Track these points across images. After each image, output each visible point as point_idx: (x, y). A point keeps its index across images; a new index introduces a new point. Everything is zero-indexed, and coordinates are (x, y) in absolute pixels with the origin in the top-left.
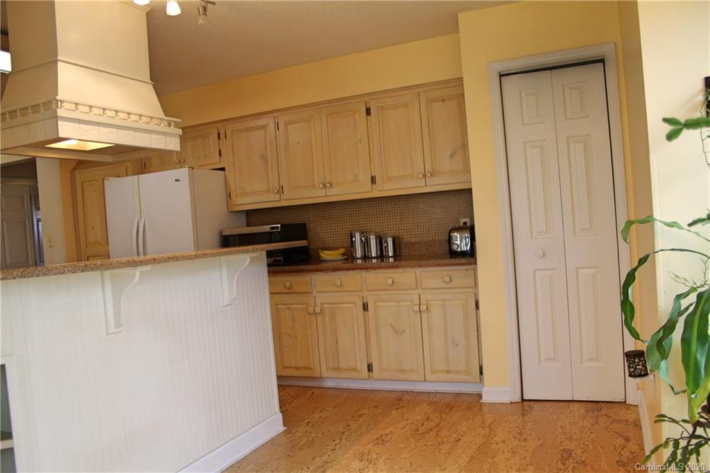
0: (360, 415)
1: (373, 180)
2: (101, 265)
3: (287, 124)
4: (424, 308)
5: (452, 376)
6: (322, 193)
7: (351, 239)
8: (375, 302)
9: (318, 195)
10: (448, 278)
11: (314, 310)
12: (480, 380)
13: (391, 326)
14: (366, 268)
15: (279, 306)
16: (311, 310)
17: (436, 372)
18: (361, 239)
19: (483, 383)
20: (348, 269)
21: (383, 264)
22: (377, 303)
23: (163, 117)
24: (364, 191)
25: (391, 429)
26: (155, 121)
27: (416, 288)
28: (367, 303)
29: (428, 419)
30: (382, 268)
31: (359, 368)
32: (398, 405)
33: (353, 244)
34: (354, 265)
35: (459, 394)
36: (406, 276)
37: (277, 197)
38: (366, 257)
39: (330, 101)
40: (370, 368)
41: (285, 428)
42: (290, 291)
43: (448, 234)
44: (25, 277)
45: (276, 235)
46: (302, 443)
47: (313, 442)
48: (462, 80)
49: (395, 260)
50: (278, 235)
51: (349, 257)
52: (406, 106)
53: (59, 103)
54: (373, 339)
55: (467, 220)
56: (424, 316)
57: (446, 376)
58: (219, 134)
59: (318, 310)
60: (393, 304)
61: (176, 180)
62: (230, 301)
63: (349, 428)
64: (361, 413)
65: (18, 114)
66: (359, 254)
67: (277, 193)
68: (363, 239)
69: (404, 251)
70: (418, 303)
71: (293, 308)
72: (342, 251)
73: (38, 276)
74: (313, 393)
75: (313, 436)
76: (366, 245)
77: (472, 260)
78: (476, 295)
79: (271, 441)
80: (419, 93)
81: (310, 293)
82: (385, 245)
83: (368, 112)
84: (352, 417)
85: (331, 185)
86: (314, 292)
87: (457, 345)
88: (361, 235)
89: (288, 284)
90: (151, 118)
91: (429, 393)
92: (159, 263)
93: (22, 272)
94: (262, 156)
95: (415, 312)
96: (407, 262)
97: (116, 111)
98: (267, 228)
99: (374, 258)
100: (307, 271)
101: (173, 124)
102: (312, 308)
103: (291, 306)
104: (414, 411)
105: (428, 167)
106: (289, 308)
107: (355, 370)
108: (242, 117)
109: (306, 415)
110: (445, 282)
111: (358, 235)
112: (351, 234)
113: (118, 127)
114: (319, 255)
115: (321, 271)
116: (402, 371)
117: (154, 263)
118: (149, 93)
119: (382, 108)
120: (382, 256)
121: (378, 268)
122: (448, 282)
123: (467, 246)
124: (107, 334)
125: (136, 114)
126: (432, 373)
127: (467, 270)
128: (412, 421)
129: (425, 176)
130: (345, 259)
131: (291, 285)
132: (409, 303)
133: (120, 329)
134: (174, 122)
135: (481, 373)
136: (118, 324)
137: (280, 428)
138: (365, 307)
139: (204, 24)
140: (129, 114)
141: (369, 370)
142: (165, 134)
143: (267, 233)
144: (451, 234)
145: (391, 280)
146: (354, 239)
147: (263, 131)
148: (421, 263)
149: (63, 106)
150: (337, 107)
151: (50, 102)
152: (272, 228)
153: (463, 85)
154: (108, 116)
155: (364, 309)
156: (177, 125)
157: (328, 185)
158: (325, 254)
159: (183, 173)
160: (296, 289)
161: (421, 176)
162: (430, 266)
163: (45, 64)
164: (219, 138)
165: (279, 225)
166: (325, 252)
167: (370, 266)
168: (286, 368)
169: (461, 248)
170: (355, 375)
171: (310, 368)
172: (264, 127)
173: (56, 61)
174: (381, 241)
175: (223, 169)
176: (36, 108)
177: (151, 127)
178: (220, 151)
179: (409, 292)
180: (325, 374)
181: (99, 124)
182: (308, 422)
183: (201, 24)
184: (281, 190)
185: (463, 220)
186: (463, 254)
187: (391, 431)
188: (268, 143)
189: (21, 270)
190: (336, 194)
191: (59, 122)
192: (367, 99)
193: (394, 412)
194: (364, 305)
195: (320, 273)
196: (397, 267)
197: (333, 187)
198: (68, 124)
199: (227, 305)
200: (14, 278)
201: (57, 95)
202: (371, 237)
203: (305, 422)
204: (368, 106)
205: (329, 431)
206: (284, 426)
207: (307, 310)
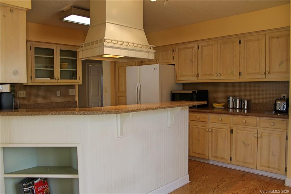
0: (224, 181)
1: (240, 74)
2: (114, 112)
3: (202, 46)
4: (259, 136)
5: (270, 169)
6: (216, 78)
7: (228, 99)
8: (236, 130)
9: (214, 79)
10: (273, 123)
11: (208, 130)
12: (285, 174)
13: (243, 142)
14: (234, 114)
15: (193, 126)
16: (207, 130)
17: (262, 166)
18: (232, 100)
19: (287, 176)
20: (225, 114)
21: (241, 113)
22: (238, 131)
23: (148, 44)
24: (235, 78)
25: (238, 191)
26: (144, 47)
27: (257, 126)
28: (232, 130)
29: (256, 189)
30: (241, 115)
31: (226, 158)
32: (242, 179)
33: (228, 102)
34: (228, 112)
35: (273, 179)
36: (252, 120)
37: (196, 78)
38: (234, 108)
39: (223, 37)
40: (231, 159)
41: (190, 181)
42: (198, 120)
43: (275, 101)
44: (85, 115)
45: (194, 95)
46: (196, 190)
47: (201, 191)
48: (289, 28)
49: (248, 112)
50: (195, 95)
51: (226, 107)
52: (258, 40)
53: (105, 40)
54: (234, 147)
55: (285, 95)
56: (259, 139)
57: (267, 169)
58: (173, 50)
59: (210, 130)
60: (245, 132)
61: (154, 69)
62: (171, 126)
63: (218, 187)
64: (224, 180)
65: (91, 44)
66: (231, 106)
67: (196, 77)
68: (233, 100)
69: (252, 107)
70: (257, 133)
71: (199, 128)
72: (223, 104)
73: (90, 114)
74: (204, 166)
75: (202, 187)
76: (234, 102)
77: (286, 116)
78: (287, 133)
79: (183, 187)
80: (265, 34)
81: (207, 122)
82: (243, 103)
83: (240, 42)
84: (220, 181)
85: (220, 75)
86: (209, 122)
87: (275, 156)
88: (232, 98)
89: (198, 117)
90: (143, 45)
91: (258, 175)
92: (139, 111)
93: (84, 112)
94: (191, 60)
95: (255, 137)
96: (253, 114)
97: (128, 43)
98: (190, 92)
99: (238, 109)
100: (207, 112)
101: (152, 48)
102: (207, 129)
103: (198, 127)
104: (250, 183)
105: (267, 70)
106: (197, 128)
107: (224, 159)
108: (183, 43)
109: (200, 176)
110: (271, 125)
111: (231, 98)
112: (228, 97)
113: (128, 49)
114: (213, 105)
115: (213, 113)
116: (246, 163)
117: (137, 111)
118: (142, 34)
119: (247, 41)
120: (241, 108)
121: (239, 115)
122: (273, 126)
123: (284, 108)
124: (117, 138)
125: (136, 44)
126: (260, 167)
127: (283, 121)
128: (248, 189)
129: (265, 73)
130: (224, 108)
131: (199, 118)
132: (252, 133)
133: (123, 136)
134: (152, 47)
135: (286, 171)
136: (122, 134)
137: (188, 181)
138: (231, 132)
139: (167, 4)
140: (133, 44)
141: (230, 160)
142: (148, 52)
143: (190, 94)
144: (277, 102)
145: (245, 121)
146: (229, 100)
147: (192, 49)
148: (260, 115)
149: (107, 41)
150: (226, 39)
151: (102, 40)
152: (193, 92)
153: (289, 30)
154: (124, 45)
155: (231, 133)
156: (154, 48)
157: (219, 75)
158: (215, 105)
159: (157, 66)
160: (201, 120)
161: (263, 73)
162: (264, 117)
163: (101, 24)
164: (173, 51)
165: (196, 91)
166: (215, 104)
167: (235, 113)
168: (193, 153)
169: (281, 109)
170: (223, 161)
171: (204, 155)
172: (192, 48)
173: (105, 23)
174: (241, 101)
175: (174, 65)
176: (97, 42)
177: (142, 49)
178: (173, 57)
179: (253, 127)
180: (210, 158)
181: (121, 48)
182: (200, 180)
183: (165, 5)
184: (198, 76)
185: (283, 95)
186: (281, 112)
187: (237, 192)
188: (194, 55)
189: (83, 111)
190: (222, 79)
191: (105, 48)
192: (240, 36)
193: (240, 182)
194: (231, 130)
195: (212, 114)
196: (248, 115)
197: (221, 76)
198: (109, 48)
199: (169, 127)
200: (81, 114)
201: (105, 37)
202: (237, 99)
203: (199, 180)
204: (240, 40)
205: (209, 187)
206: (190, 180)
207: (205, 129)
